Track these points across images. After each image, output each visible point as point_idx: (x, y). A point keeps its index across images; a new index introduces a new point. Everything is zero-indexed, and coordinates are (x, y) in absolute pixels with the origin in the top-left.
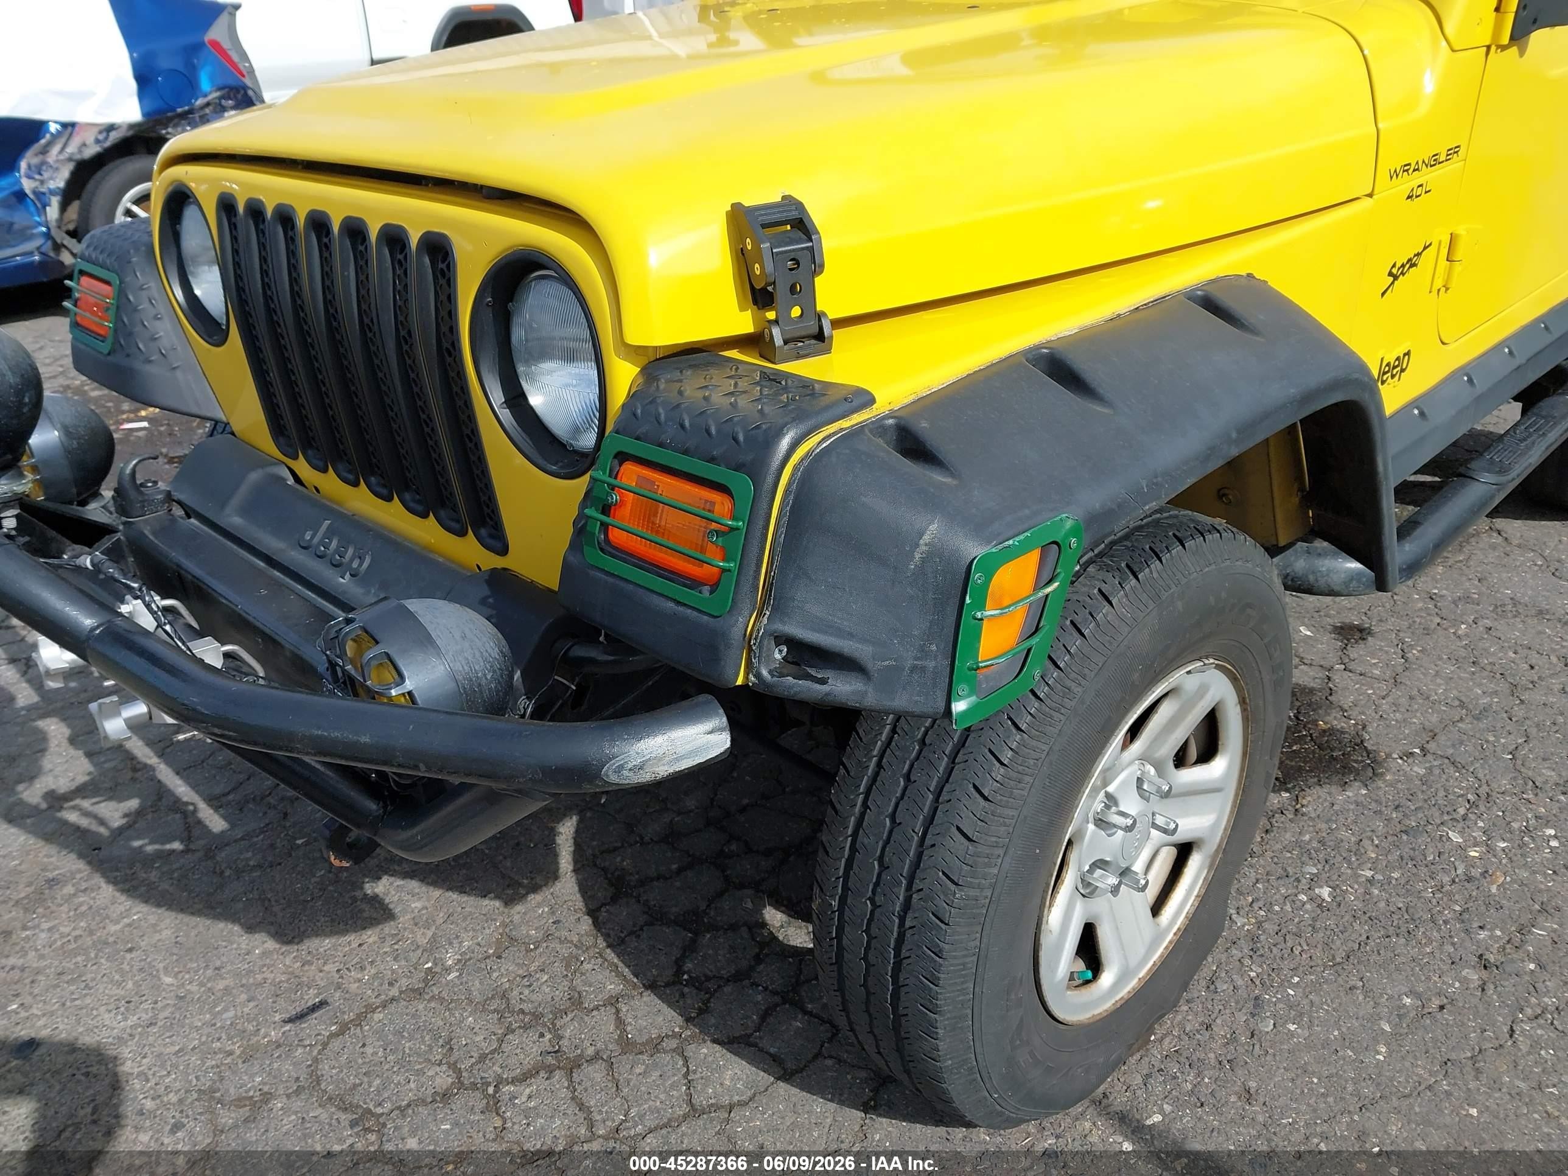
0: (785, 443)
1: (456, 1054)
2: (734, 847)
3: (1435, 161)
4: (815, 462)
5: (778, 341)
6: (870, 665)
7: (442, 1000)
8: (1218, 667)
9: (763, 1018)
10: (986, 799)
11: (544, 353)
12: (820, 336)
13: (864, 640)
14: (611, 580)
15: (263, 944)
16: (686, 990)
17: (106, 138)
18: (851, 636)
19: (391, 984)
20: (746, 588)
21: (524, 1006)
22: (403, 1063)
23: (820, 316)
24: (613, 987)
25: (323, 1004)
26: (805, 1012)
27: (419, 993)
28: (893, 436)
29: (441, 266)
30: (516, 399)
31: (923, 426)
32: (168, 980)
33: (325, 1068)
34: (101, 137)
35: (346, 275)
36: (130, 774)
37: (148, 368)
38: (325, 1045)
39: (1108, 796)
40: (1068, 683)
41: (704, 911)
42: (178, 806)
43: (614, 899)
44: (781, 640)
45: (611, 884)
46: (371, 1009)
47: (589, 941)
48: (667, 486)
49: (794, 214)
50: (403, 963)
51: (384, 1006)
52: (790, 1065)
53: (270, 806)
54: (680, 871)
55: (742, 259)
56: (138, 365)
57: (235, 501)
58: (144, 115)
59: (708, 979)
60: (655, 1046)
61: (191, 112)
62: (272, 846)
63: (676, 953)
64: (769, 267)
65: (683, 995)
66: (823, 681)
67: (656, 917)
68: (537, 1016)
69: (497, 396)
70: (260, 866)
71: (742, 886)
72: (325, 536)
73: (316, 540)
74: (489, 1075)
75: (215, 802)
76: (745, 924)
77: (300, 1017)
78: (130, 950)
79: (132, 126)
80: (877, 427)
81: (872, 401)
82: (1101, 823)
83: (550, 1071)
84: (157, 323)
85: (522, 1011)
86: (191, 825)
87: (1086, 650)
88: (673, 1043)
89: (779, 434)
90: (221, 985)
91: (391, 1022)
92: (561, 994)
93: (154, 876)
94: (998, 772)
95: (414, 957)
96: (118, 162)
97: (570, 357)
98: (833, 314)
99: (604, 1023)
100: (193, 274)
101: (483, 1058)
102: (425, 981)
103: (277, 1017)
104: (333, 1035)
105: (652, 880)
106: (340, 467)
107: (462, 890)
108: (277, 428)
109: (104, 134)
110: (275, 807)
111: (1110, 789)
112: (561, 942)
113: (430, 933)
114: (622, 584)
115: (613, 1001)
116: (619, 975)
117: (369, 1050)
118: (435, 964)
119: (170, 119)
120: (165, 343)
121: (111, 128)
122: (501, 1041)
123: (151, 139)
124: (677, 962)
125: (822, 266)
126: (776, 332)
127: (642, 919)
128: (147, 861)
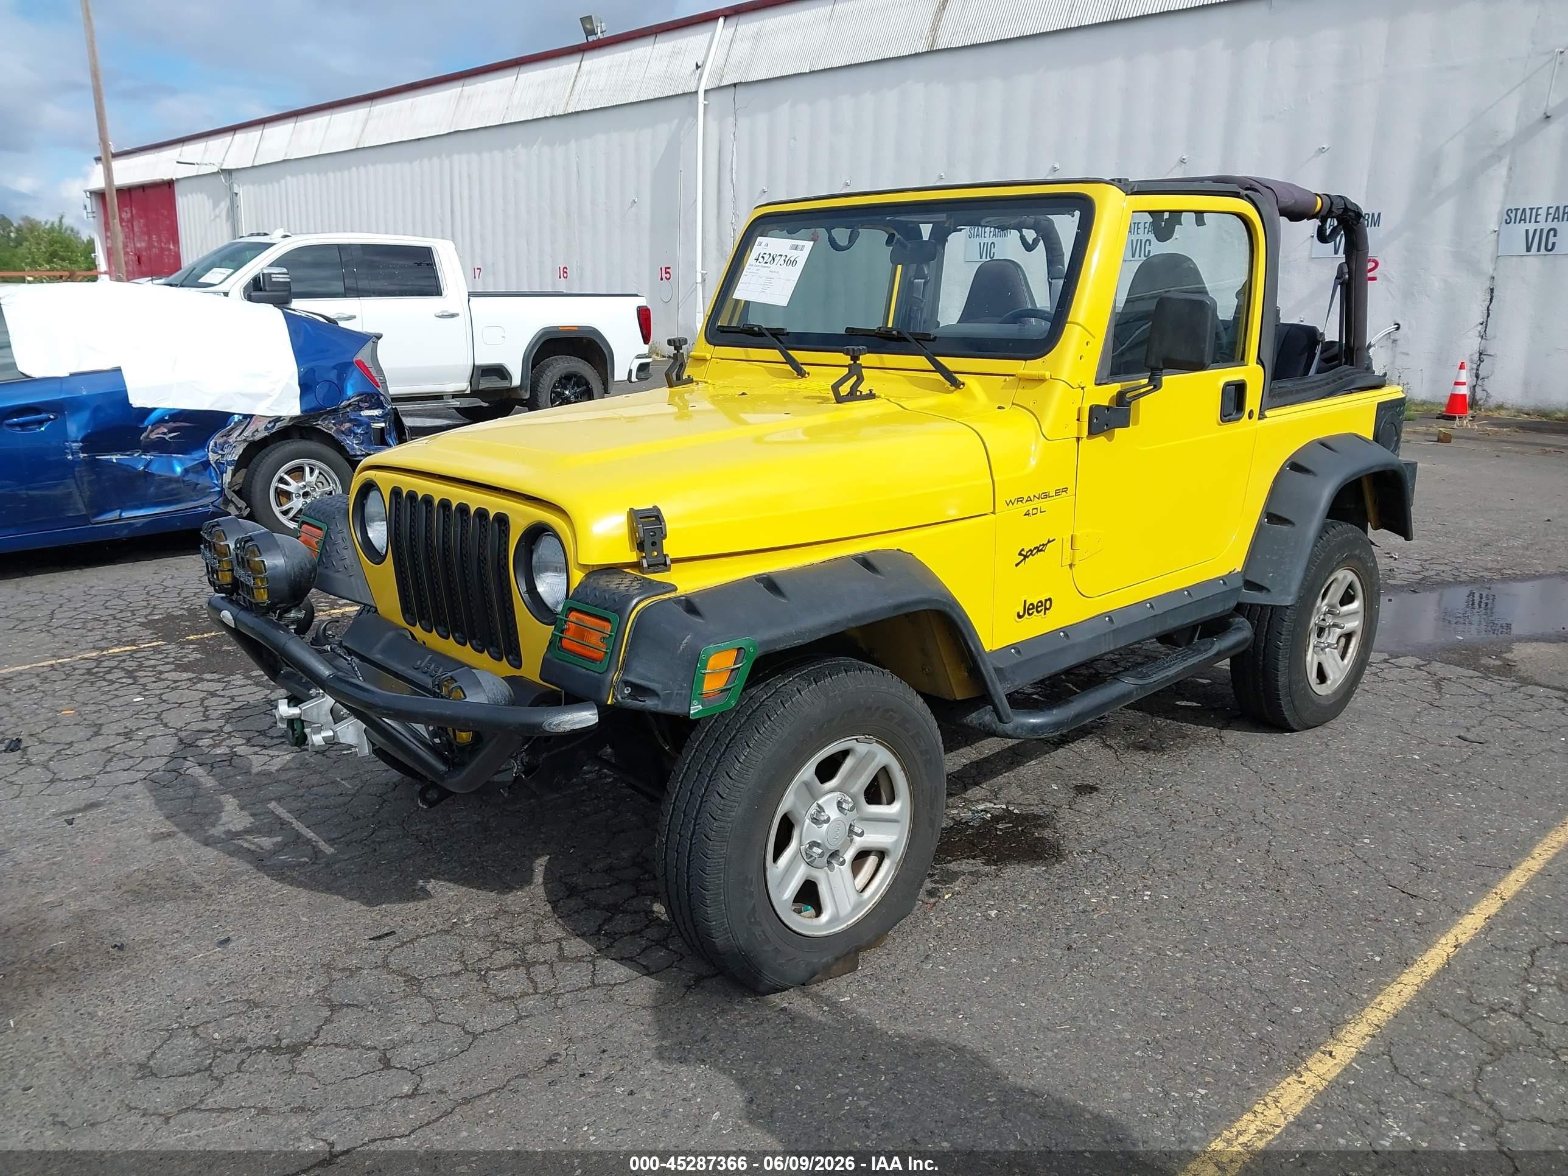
0: (635, 602)
1: (465, 958)
2: (646, 876)
3: (1046, 496)
4: (646, 609)
5: (645, 565)
6: (661, 693)
7: (460, 935)
8: (877, 742)
9: (643, 951)
10: (731, 778)
11: (546, 569)
12: (665, 564)
13: (658, 683)
14: (561, 662)
15: (357, 906)
16: (602, 938)
17: (273, 427)
18: (653, 681)
19: (432, 927)
20: (614, 660)
21: (507, 940)
22: (435, 959)
23: (665, 556)
24: (559, 934)
25: (392, 933)
26: (668, 949)
27: (448, 932)
28: (684, 604)
29: (503, 528)
30: (532, 590)
31: (696, 601)
32: (305, 919)
33: (391, 959)
34: (269, 426)
35: (456, 530)
36: (279, 826)
37: (337, 575)
38: (392, 951)
39: (819, 806)
40: (775, 727)
41: (621, 905)
42: (308, 841)
43: (568, 897)
44: (627, 683)
45: (567, 890)
46: (419, 937)
47: (550, 914)
48: (589, 621)
49: (656, 514)
50: (440, 919)
51: (427, 936)
52: (652, 970)
53: (365, 845)
54: (610, 886)
55: (633, 531)
56: (330, 573)
57: (380, 645)
58: (302, 412)
59: (616, 934)
60: (579, 959)
61: (335, 410)
62: (366, 863)
63: (600, 922)
64: (642, 535)
65: (599, 939)
66: (644, 701)
67: (592, 905)
68: (514, 945)
69: (523, 588)
70: (359, 872)
71: (646, 894)
72: (428, 663)
73: (422, 665)
74: (483, 967)
75: (331, 841)
76: (644, 911)
77: (380, 937)
78: (283, 905)
79: (292, 419)
80: (677, 601)
81: (676, 589)
82: (815, 821)
83: (517, 966)
84: (345, 551)
85: (506, 942)
86: (317, 853)
87: (786, 714)
88: (589, 959)
89: (632, 599)
90: (334, 923)
91: (430, 942)
92: (529, 937)
93: (295, 874)
94: (738, 766)
95: (447, 917)
96: (279, 444)
97: (557, 570)
98: (672, 556)
99: (552, 950)
100: (369, 526)
101: (480, 960)
102: (452, 927)
103: (366, 938)
104: (396, 947)
105: (593, 889)
106: (440, 629)
107: (479, 888)
108: (406, 609)
109: (272, 424)
110: (369, 846)
111: (820, 802)
112: (534, 914)
113: (457, 907)
114: (566, 664)
115: (558, 940)
116: (564, 929)
117: (417, 954)
118: (459, 920)
119: (322, 414)
120: (348, 562)
121: (278, 419)
122: (492, 953)
123: (304, 428)
124: (600, 925)
125: (666, 535)
126: (644, 561)
127: (583, 906)
128: (292, 867)
